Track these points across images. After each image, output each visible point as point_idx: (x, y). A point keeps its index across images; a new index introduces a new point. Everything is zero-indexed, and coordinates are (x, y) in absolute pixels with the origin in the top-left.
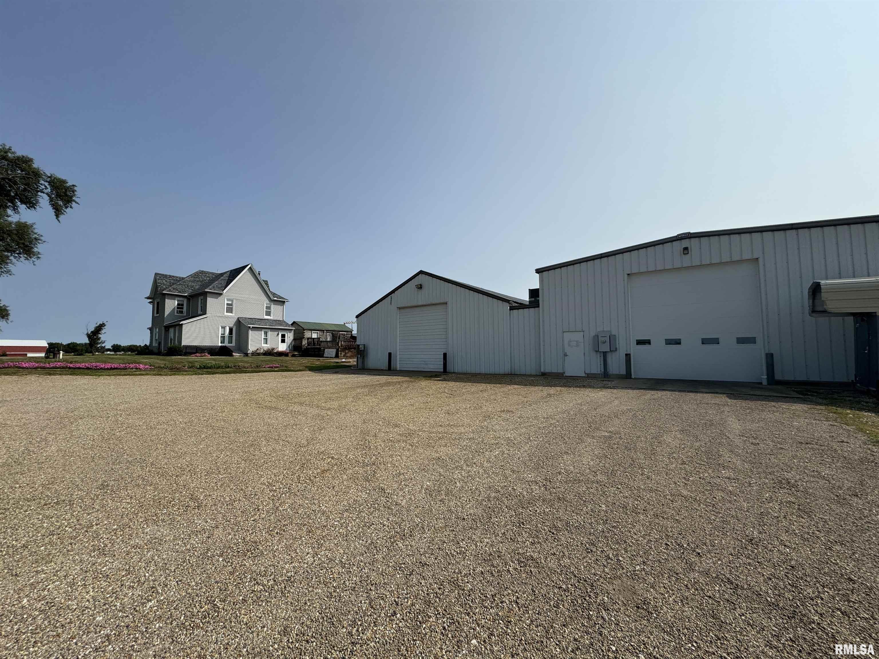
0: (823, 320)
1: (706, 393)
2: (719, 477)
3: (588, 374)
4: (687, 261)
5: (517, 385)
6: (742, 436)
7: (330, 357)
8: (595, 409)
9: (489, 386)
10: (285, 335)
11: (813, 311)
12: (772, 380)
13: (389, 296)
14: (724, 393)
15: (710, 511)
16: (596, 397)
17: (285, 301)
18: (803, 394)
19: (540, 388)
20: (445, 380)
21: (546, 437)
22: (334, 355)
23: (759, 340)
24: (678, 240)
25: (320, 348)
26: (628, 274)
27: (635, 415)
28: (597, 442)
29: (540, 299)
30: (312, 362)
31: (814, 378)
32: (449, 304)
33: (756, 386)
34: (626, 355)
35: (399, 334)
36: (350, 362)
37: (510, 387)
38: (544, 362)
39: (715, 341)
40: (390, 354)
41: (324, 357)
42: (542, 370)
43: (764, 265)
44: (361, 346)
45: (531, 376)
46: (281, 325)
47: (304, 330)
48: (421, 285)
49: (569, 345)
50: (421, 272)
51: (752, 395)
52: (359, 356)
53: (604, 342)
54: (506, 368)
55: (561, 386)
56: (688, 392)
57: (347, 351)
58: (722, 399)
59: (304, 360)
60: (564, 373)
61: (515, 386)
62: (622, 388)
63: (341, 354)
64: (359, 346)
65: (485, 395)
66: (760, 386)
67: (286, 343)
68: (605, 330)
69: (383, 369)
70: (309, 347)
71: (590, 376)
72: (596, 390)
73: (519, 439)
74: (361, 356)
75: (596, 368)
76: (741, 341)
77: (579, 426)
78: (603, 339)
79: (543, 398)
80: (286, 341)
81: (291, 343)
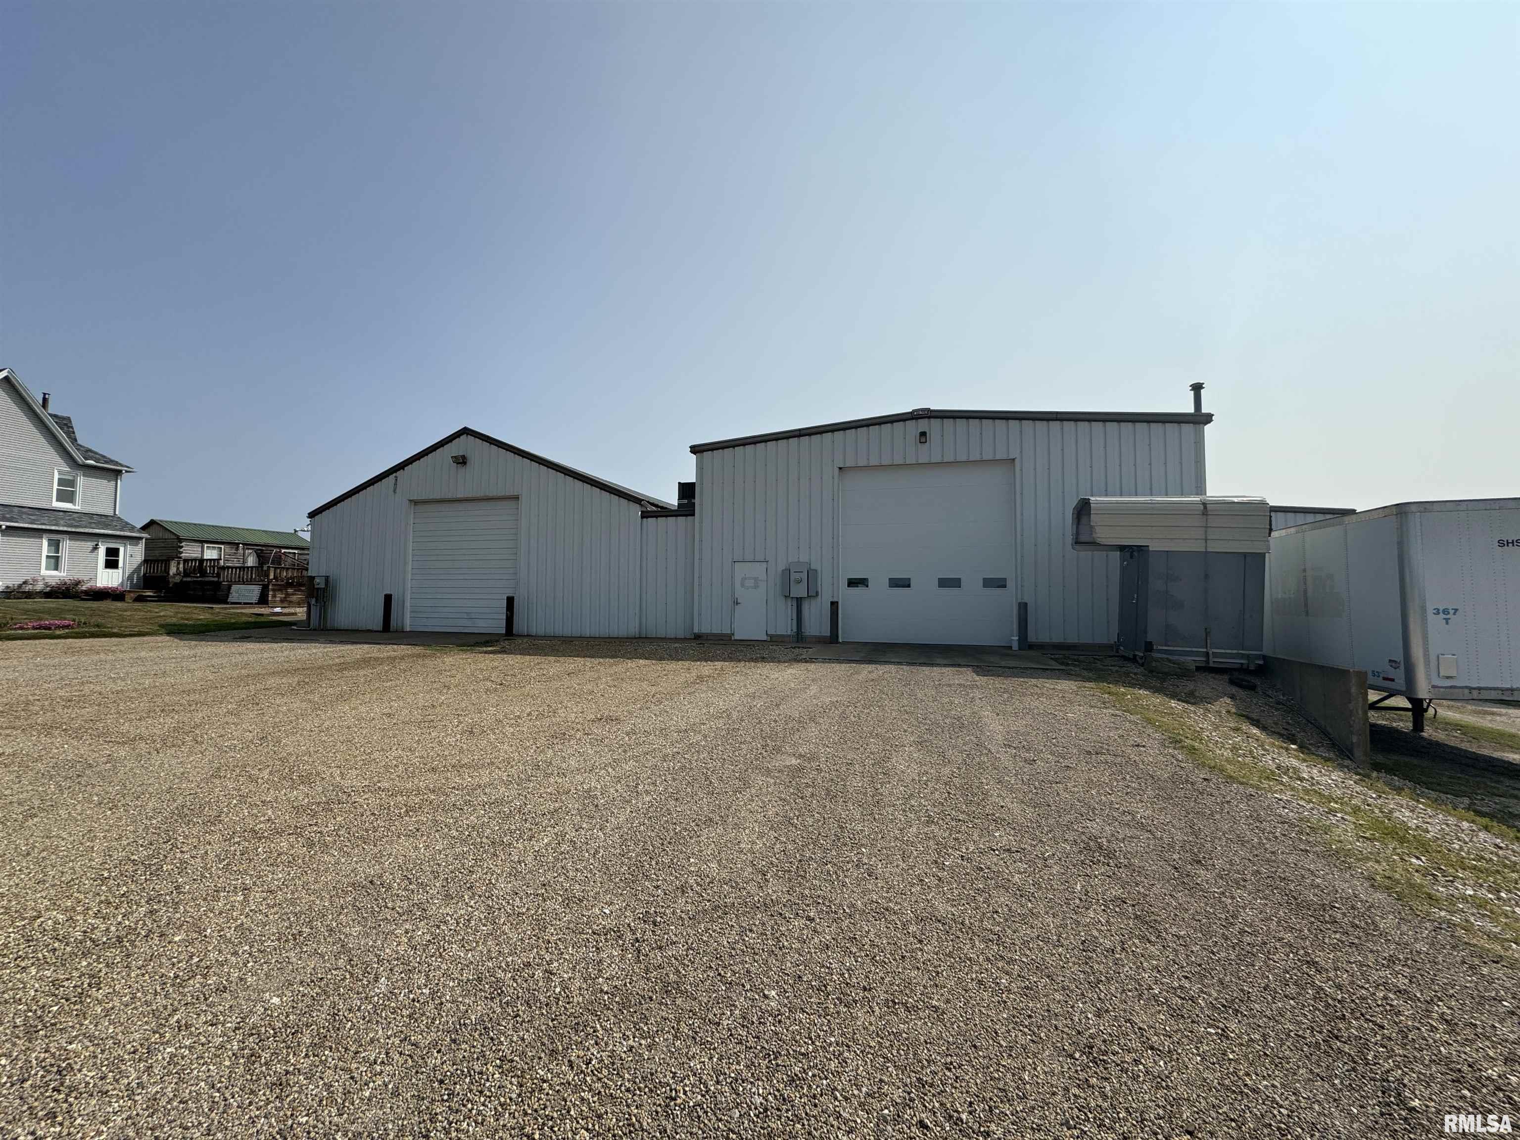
0: (1085, 554)
1: (945, 665)
2: (994, 850)
3: (771, 636)
4: (924, 454)
5: (646, 659)
6: (1010, 746)
7: (245, 604)
8: (777, 705)
9: (589, 662)
10: (117, 550)
11: (1077, 542)
12: (1026, 645)
13: (392, 473)
14: (968, 666)
15: (996, 959)
16: (780, 679)
17: (120, 471)
18: (1062, 664)
19: (687, 663)
20: (503, 651)
21: (674, 780)
22: (255, 599)
23: (1010, 584)
24: (913, 419)
25: (219, 583)
26: (840, 468)
27: (843, 716)
28: (775, 784)
29: (697, 501)
30: (188, 613)
31: (1072, 639)
32: (524, 500)
33: (1003, 651)
34: (832, 603)
35: (413, 555)
36: (295, 614)
37: (630, 664)
38: (700, 614)
39: (955, 583)
40: (388, 599)
41: (227, 603)
42: (696, 631)
43: (1021, 470)
44: (317, 580)
45: (676, 640)
46: (106, 526)
47: (180, 540)
48: (464, 457)
49: (743, 585)
50: (466, 431)
51: (1004, 667)
52: (313, 601)
53: (799, 582)
54: (631, 628)
55: (724, 660)
56: (921, 664)
57: (290, 591)
58: (967, 676)
59: (163, 610)
60: (733, 634)
61: (641, 661)
62: (824, 661)
63: (274, 596)
64: (312, 578)
65: (574, 682)
66: (1010, 652)
67: (120, 571)
68: (801, 560)
69: (371, 628)
70: (189, 579)
71: (774, 639)
72: (782, 666)
73: (612, 790)
74: (316, 602)
75: (785, 626)
76: (988, 583)
77: (743, 746)
78: (797, 576)
79: (687, 685)
80: (121, 564)
81: (137, 570)
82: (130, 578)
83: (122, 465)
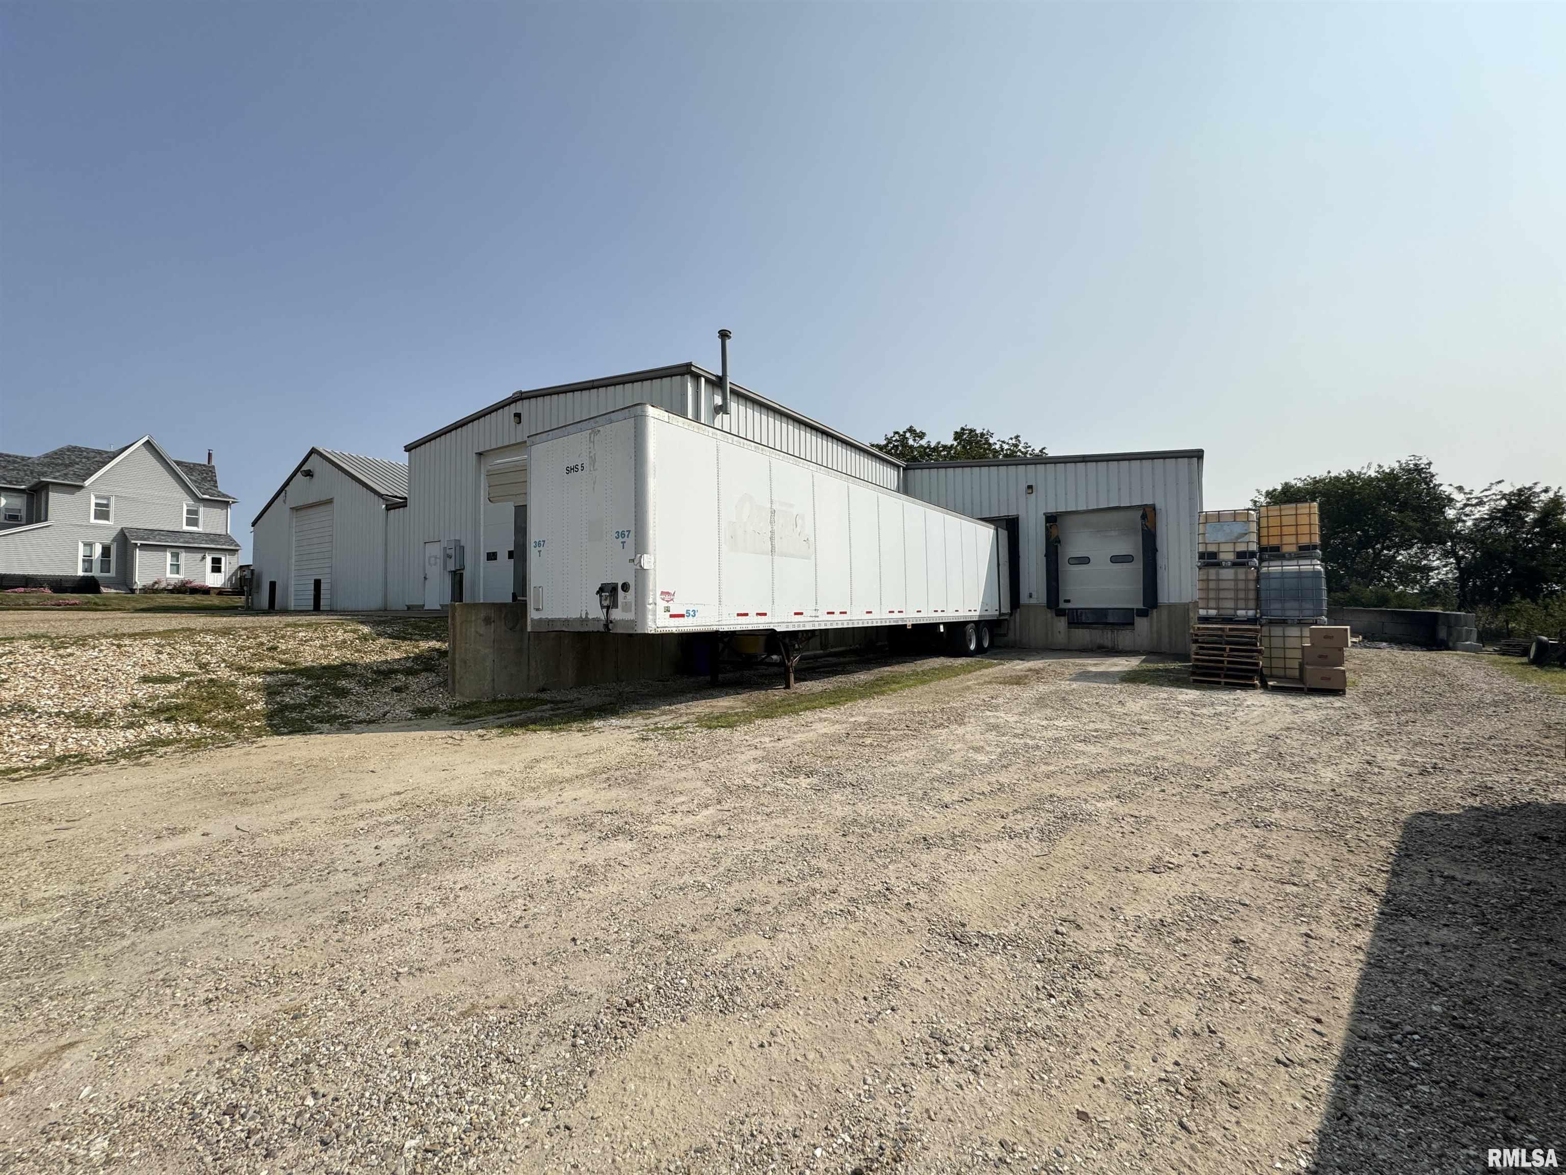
4: (520, 433)
10: (220, 559)
17: (232, 503)
24: (513, 402)
26: (480, 454)
29: (409, 491)
32: (335, 501)
35: (295, 551)
40: (273, 585)
46: (210, 542)
48: (312, 471)
49: (429, 563)
60: (425, 605)
67: (223, 574)
68: (455, 537)
75: (447, 596)
80: (223, 569)
81: (235, 574)
82: (230, 579)
83: (230, 497)
